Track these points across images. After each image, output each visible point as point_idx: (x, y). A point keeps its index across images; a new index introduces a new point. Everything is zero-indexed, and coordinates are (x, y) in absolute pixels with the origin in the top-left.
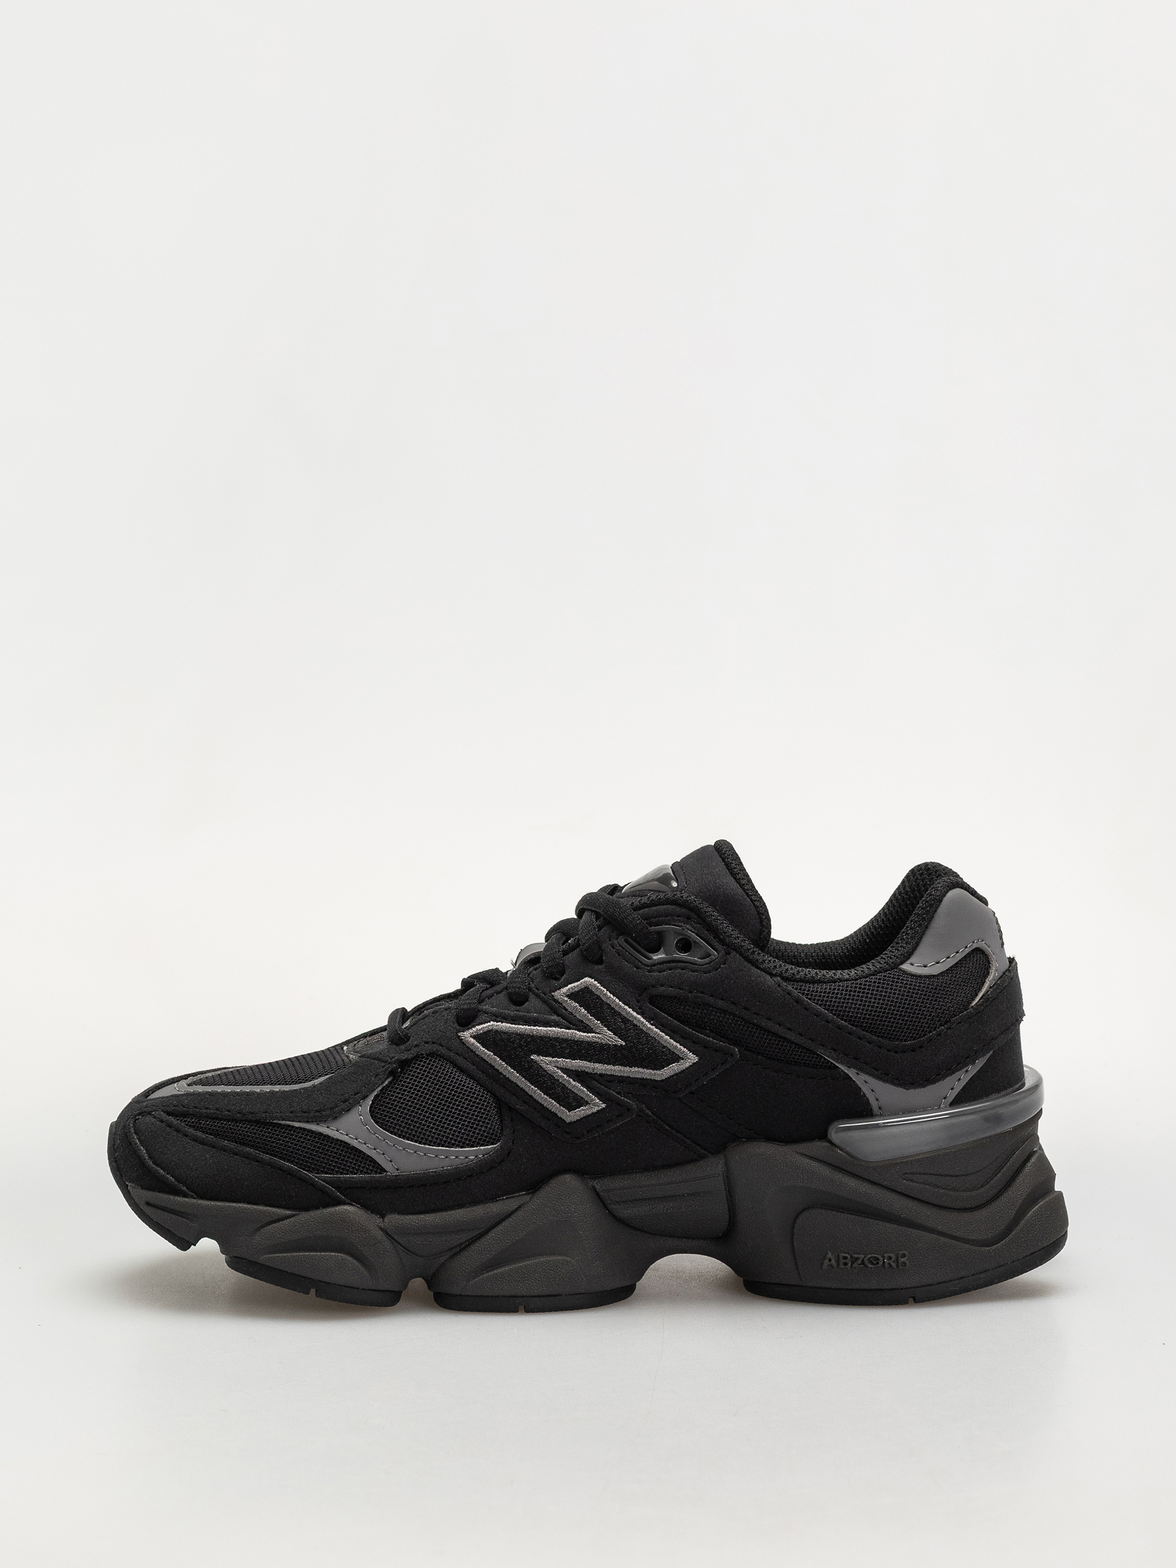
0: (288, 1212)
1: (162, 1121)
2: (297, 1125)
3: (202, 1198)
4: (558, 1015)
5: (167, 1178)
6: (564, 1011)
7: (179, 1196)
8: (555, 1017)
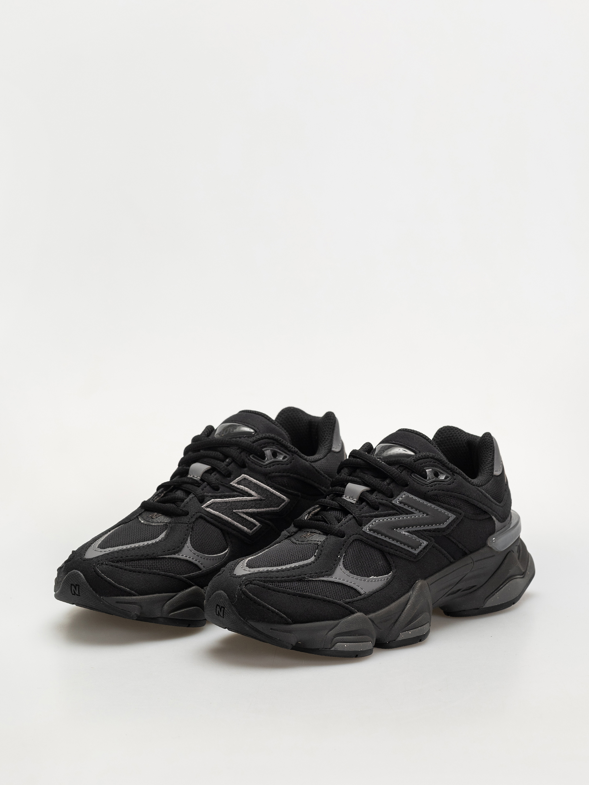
0: (175, 594)
1: (112, 566)
2: (167, 556)
3: (141, 595)
4: (237, 492)
5: (126, 589)
6: (238, 490)
7: (131, 596)
8: (236, 493)
